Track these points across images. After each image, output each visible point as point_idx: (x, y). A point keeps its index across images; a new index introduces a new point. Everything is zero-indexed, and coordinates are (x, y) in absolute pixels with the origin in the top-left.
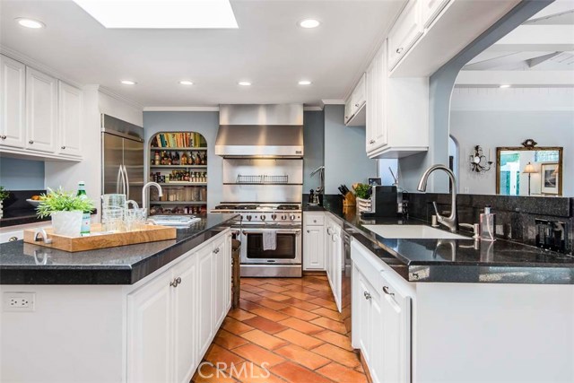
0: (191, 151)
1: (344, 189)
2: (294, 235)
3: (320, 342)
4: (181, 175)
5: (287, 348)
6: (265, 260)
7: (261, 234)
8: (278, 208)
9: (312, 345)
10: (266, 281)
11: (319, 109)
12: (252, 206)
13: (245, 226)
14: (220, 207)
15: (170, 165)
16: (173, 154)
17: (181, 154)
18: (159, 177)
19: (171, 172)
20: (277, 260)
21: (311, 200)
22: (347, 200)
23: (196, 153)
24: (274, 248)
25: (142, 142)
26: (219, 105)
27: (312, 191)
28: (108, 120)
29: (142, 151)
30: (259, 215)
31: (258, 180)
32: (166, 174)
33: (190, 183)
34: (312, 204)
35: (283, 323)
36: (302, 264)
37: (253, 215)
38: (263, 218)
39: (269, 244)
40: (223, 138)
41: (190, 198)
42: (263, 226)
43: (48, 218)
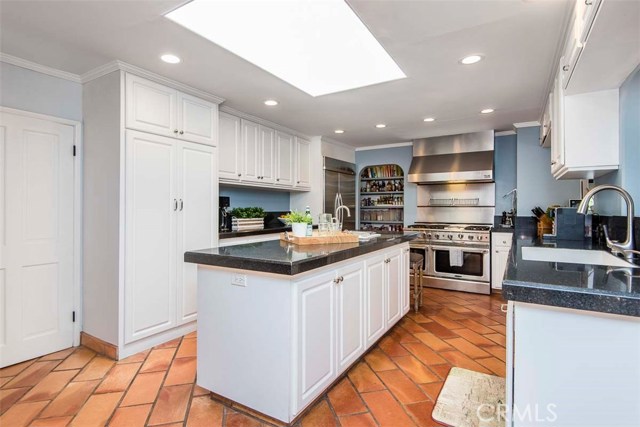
0: (394, 180)
1: (538, 212)
2: (481, 255)
3: (487, 355)
4: (386, 200)
5: (453, 354)
6: (453, 275)
7: (448, 252)
8: (466, 229)
9: (478, 356)
10: (452, 293)
11: (513, 132)
12: (441, 226)
13: (433, 243)
14: (414, 226)
15: (377, 192)
16: (381, 183)
17: (386, 182)
18: (369, 201)
19: (378, 197)
20: (464, 276)
21: (504, 222)
22: (542, 222)
23: (398, 181)
24: (460, 265)
25: (355, 174)
26: (412, 140)
27: (504, 213)
28: (328, 160)
29: (354, 182)
30: (447, 234)
31: (449, 203)
32: (375, 198)
33: (393, 206)
34: (504, 226)
35: (456, 332)
36: (491, 282)
37: (441, 234)
38: (451, 238)
39: (456, 260)
40: (419, 168)
41: (392, 217)
42: (451, 245)
43: (290, 230)
